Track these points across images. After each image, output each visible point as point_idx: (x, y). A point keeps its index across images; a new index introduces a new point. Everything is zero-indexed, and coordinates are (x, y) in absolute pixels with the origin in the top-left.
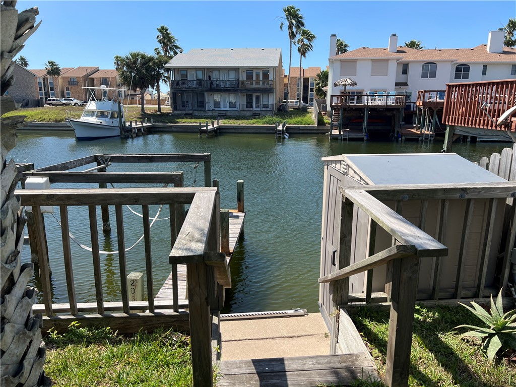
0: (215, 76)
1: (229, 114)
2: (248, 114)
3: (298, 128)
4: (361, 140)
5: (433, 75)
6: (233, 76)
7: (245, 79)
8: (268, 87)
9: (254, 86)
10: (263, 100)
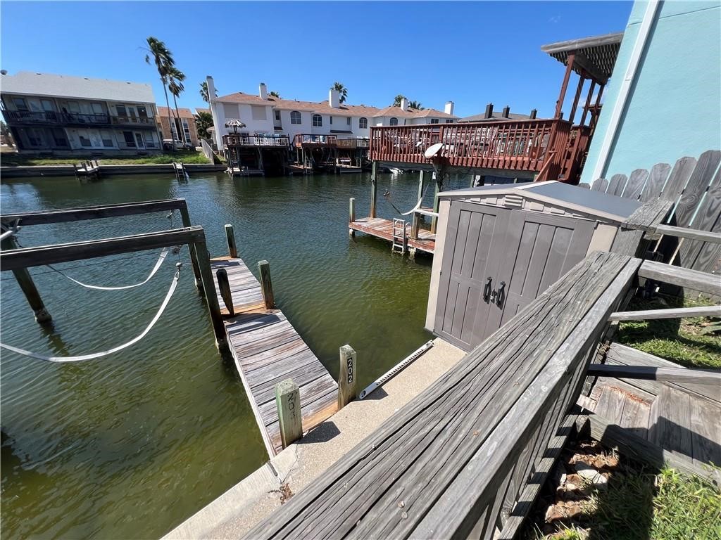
0: (72, 110)
1: (105, 153)
6: (98, 110)
7: (116, 114)
8: (147, 124)
9: (131, 123)
10: (147, 138)
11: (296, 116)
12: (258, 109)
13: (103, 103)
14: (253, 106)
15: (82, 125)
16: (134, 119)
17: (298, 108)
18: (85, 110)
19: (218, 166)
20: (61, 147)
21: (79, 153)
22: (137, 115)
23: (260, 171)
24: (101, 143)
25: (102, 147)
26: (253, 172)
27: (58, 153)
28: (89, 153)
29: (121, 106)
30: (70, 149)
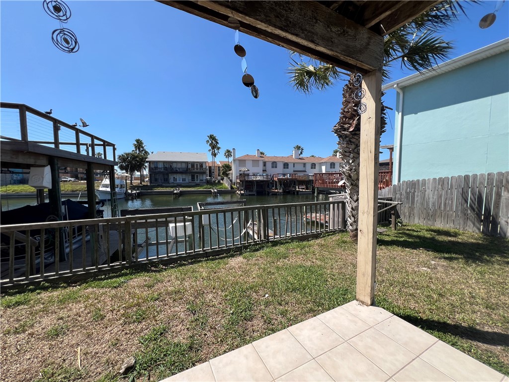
0: (174, 166)
1: (182, 184)
2: (193, 184)
3: (221, 191)
4: (254, 195)
5: (276, 167)
6: (184, 166)
7: (190, 167)
8: (202, 171)
9: (195, 170)
10: (200, 177)
11: (274, 164)
12: (255, 162)
13: (187, 163)
14: (253, 160)
15: (176, 172)
16: (197, 169)
17: (276, 160)
18: (179, 166)
19: (232, 190)
20: (166, 182)
21: (172, 184)
22: (199, 167)
23: (255, 193)
24: (181, 180)
25: (181, 182)
26: (250, 193)
27: (164, 184)
28: (176, 184)
29: (193, 164)
30: (169, 183)
